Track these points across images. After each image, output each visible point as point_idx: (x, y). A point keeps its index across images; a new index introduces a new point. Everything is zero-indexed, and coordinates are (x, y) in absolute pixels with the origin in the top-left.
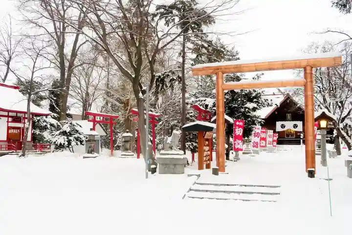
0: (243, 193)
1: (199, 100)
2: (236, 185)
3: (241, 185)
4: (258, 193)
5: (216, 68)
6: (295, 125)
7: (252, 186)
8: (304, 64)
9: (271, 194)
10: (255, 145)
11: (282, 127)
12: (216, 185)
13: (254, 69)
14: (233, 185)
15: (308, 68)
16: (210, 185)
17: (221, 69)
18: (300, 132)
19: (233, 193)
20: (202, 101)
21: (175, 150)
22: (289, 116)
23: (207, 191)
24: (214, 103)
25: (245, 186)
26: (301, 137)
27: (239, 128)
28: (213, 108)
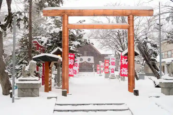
0: (98, 110)
1: (36, 38)
2: (90, 104)
3: (94, 104)
4: (110, 110)
5: (63, 11)
6: (89, 59)
7: (103, 104)
8: (129, 12)
9: (121, 110)
10: (74, 72)
11: (80, 60)
12: (73, 105)
13: (93, 14)
14: (88, 104)
15: (131, 16)
16: (68, 106)
17: (67, 12)
18: (92, 64)
19: (91, 111)
20: (38, 39)
21: (33, 77)
22: (85, 53)
23: (68, 111)
24: (48, 40)
25: (97, 104)
26: (93, 67)
27: (70, 59)
28: (47, 44)
